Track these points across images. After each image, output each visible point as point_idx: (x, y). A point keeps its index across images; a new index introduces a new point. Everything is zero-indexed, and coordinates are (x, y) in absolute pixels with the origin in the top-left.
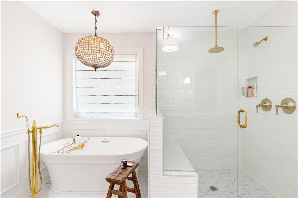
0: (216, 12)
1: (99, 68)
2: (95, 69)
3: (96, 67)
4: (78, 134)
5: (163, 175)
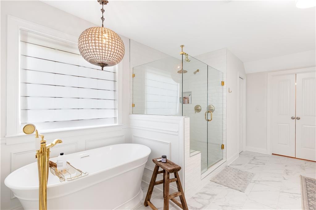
0: (182, 46)
1: (106, 66)
2: (102, 68)
3: (103, 65)
4: (62, 152)
5: (190, 157)
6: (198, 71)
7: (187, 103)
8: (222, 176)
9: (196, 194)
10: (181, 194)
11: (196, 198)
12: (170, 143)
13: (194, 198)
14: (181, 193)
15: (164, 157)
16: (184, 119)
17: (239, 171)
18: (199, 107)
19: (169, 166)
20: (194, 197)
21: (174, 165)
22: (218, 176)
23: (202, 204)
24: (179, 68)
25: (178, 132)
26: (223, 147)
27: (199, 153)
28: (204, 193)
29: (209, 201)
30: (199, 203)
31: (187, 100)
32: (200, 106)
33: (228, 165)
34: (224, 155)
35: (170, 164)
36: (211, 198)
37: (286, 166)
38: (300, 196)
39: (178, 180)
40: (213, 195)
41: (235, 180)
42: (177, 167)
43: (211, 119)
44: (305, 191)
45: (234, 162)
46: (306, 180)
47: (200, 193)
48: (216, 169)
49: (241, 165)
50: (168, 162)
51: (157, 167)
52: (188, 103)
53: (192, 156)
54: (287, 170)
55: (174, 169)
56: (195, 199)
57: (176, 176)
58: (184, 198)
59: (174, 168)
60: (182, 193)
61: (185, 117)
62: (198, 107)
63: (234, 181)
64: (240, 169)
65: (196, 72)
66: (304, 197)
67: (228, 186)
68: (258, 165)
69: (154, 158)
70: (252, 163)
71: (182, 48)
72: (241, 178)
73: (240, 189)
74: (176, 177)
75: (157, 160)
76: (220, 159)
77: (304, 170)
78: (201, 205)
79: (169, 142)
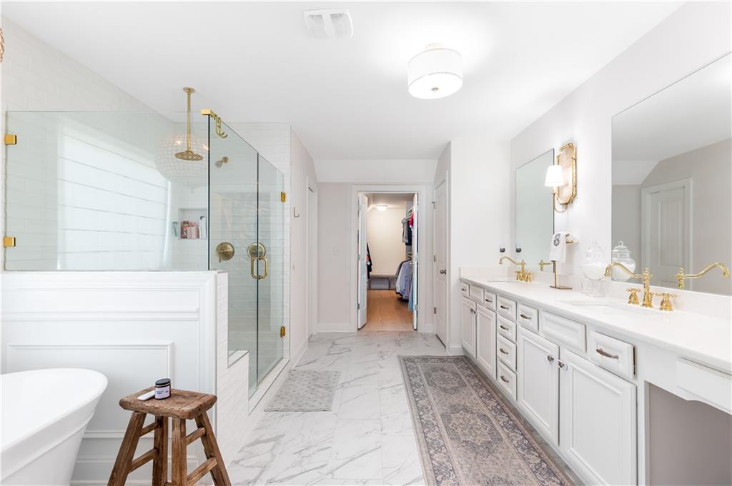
0: (190, 91)
5: (229, 367)
6: (225, 160)
7: (194, 235)
8: (286, 394)
9: (240, 452)
10: (216, 463)
11: (242, 459)
12: (173, 345)
13: (238, 462)
14: (215, 460)
15: (164, 384)
16: (216, 276)
17: (314, 374)
18: (229, 246)
19: (184, 403)
20: (237, 460)
21: (198, 397)
22: (279, 396)
23: (258, 467)
24: (177, 146)
25: (198, 311)
26: (283, 333)
27: (244, 355)
28: (257, 442)
29: (272, 454)
30: (252, 467)
31: (193, 229)
32: (229, 244)
33: (293, 368)
34: (286, 348)
35: (184, 397)
36: (274, 446)
37: (379, 346)
38: (403, 386)
39: (208, 430)
40: (277, 439)
41: (311, 394)
42: (206, 399)
43: (266, 275)
44: (406, 377)
45: (301, 359)
46: (405, 361)
47: (248, 446)
48: (273, 380)
49: (315, 361)
50: (176, 395)
51: (140, 417)
52: (198, 237)
53: (231, 365)
54: (381, 352)
55: (201, 405)
56: (240, 463)
57: (202, 422)
58: (222, 470)
59: (200, 403)
60: (217, 461)
61: (219, 273)
62: (226, 248)
63: (311, 396)
64: (316, 370)
65: (221, 162)
66: (408, 387)
67: (302, 410)
68: (342, 355)
69: (125, 395)
70: (331, 353)
71: (189, 95)
72: (321, 385)
73: (323, 407)
74: (200, 425)
75: (140, 398)
76: (277, 360)
77: (400, 345)
78: (258, 470)
79: (168, 342)
